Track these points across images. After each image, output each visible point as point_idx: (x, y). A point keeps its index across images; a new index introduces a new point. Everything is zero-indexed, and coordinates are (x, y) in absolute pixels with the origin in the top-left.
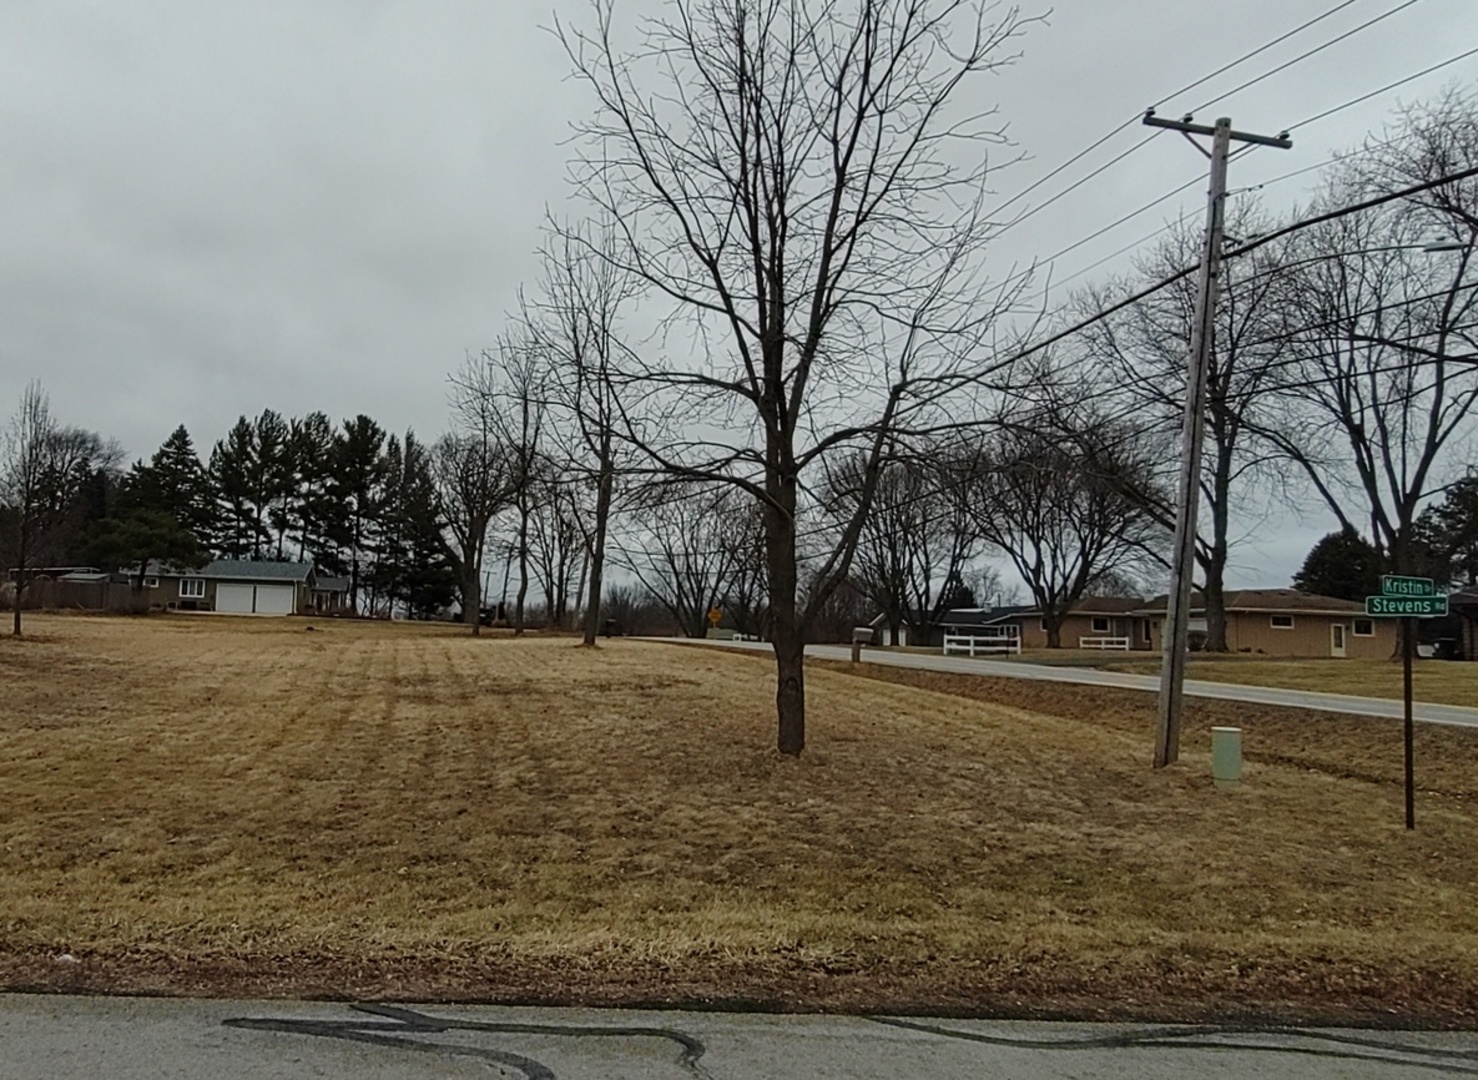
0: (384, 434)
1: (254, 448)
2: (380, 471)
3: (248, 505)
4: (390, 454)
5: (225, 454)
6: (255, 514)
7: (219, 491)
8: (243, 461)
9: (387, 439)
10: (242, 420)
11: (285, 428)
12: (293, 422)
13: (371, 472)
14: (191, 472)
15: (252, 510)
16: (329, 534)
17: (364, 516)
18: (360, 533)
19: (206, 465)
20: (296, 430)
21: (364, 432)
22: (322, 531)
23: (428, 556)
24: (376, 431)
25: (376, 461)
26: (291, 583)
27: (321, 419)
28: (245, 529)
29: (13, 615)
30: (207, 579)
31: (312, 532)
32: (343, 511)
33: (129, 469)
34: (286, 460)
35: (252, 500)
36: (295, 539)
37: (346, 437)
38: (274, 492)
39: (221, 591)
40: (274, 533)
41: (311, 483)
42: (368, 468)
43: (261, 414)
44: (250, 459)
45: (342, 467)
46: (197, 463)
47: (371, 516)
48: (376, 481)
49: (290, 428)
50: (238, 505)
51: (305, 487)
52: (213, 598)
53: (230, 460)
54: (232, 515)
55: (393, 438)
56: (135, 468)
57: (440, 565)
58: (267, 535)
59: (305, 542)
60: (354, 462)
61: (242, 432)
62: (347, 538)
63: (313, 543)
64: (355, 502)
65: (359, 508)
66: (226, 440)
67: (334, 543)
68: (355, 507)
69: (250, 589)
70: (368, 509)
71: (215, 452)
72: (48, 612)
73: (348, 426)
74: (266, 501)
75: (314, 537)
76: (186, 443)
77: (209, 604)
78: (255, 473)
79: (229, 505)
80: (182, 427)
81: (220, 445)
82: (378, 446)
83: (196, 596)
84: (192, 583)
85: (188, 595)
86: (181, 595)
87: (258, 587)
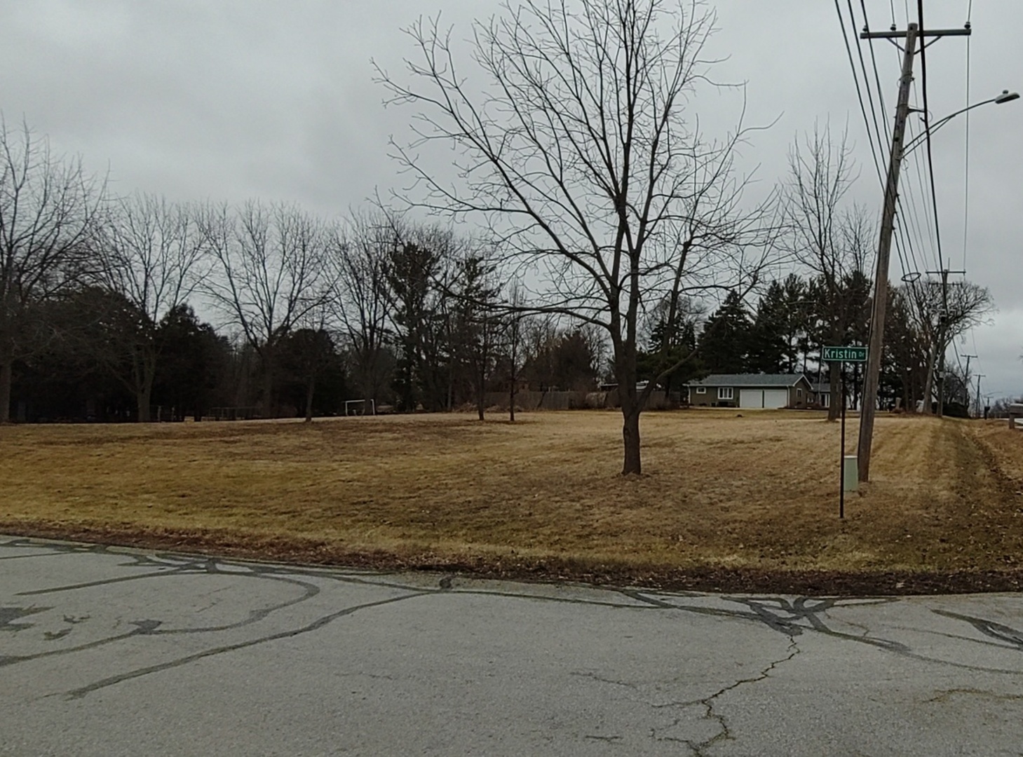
1: (784, 300)
5: (765, 305)
6: (787, 343)
9: (874, 287)
10: (775, 282)
11: (805, 284)
12: (810, 280)
14: (741, 318)
15: (784, 340)
20: (812, 285)
21: (858, 282)
24: (865, 281)
25: (867, 302)
26: (785, 388)
30: (734, 387)
34: (805, 305)
35: (783, 334)
37: (846, 287)
39: (743, 394)
40: (801, 355)
41: (824, 319)
42: (861, 307)
43: (787, 277)
44: (781, 305)
51: (818, 323)
52: (738, 399)
53: (767, 309)
58: (794, 356)
60: (852, 304)
61: (775, 290)
69: (760, 393)
73: (847, 279)
76: (737, 300)
77: (735, 403)
78: (786, 316)
82: (868, 292)
83: (728, 398)
84: (726, 390)
85: (723, 398)
86: (719, 398)
87: (765, 391)
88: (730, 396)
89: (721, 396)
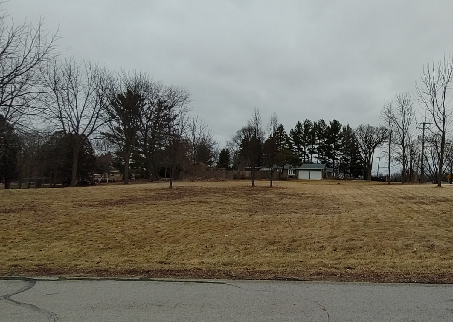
0: (341, 125)
1: (303, 130)
2: (340, 136)
3: (302, 147)
4: (343, 131)
5: (294, 133)
6: (304, 150)
7: (293, 143)
8: (300, 134)
9: (343, 127)
10: (299, 122)
11: (312, 124)
12: (314, 122)
13: (338, 136)
14: (285, 138)
15: (302, 148)
16: (326, 155)
17: (336, 150)
18: (335, 155)
19: (289, 136)
20: (315, 124)
21: (335, 124)
22: (324, 154)
23: (355, 161)
24: (339, 124)
25: (339, 133)
26: (320, 170)
27: (323, 121)
28: (302, 154)
29: (270, 182)
30: (296, 169)
31: (321, 155)
32: (330, 148)
33: (268, 138)
34: (312, 133)
35: (303, 146)
36: (316, 157)
37: (330, 126)
38: (309, 143)
39: (300, 172)
40: (310, 155)
41: (320, 140)
42: (337, 135)
43: (305, 120)
44: (302, 133)
45: (329, 135)
46: (286, 135)
47: (338, 150)
48: (340, 139)
49: (313, 124)
50: (299, 147)
51: (318, 141)
52: (298, 175)
53: (296, 134)
54: (297, 150)
55: (344, 126)
56: (269, 137)
57: (359, 163)
58: (308, 156)
59: (318, 158)
60: (333, 134)
61: (299, 125)
62: (331, 156)
63: (322, 158)
64: (333, 145)
65: (334, 147)
66: (294, 128)
67: (327, 158)
68: (333, 147)
69: (308, 172)
70: (337, 148)
71: (291, 132)
72: (259, 180)
73: (331, 123)
74: (307, 146)
75: (321, 156)
76: (283, 129)
77: (297, 177)
78: (304, 138)
79: (296, 147)
80: (281, 125)
81: (292, 130)
82: (340, 129)
83: (293, 174)
84: (292, 171)
85: (290, 174)
86: (288, 174)
87: (311, 171)
88: (294, 173)
89: (289, 173)
